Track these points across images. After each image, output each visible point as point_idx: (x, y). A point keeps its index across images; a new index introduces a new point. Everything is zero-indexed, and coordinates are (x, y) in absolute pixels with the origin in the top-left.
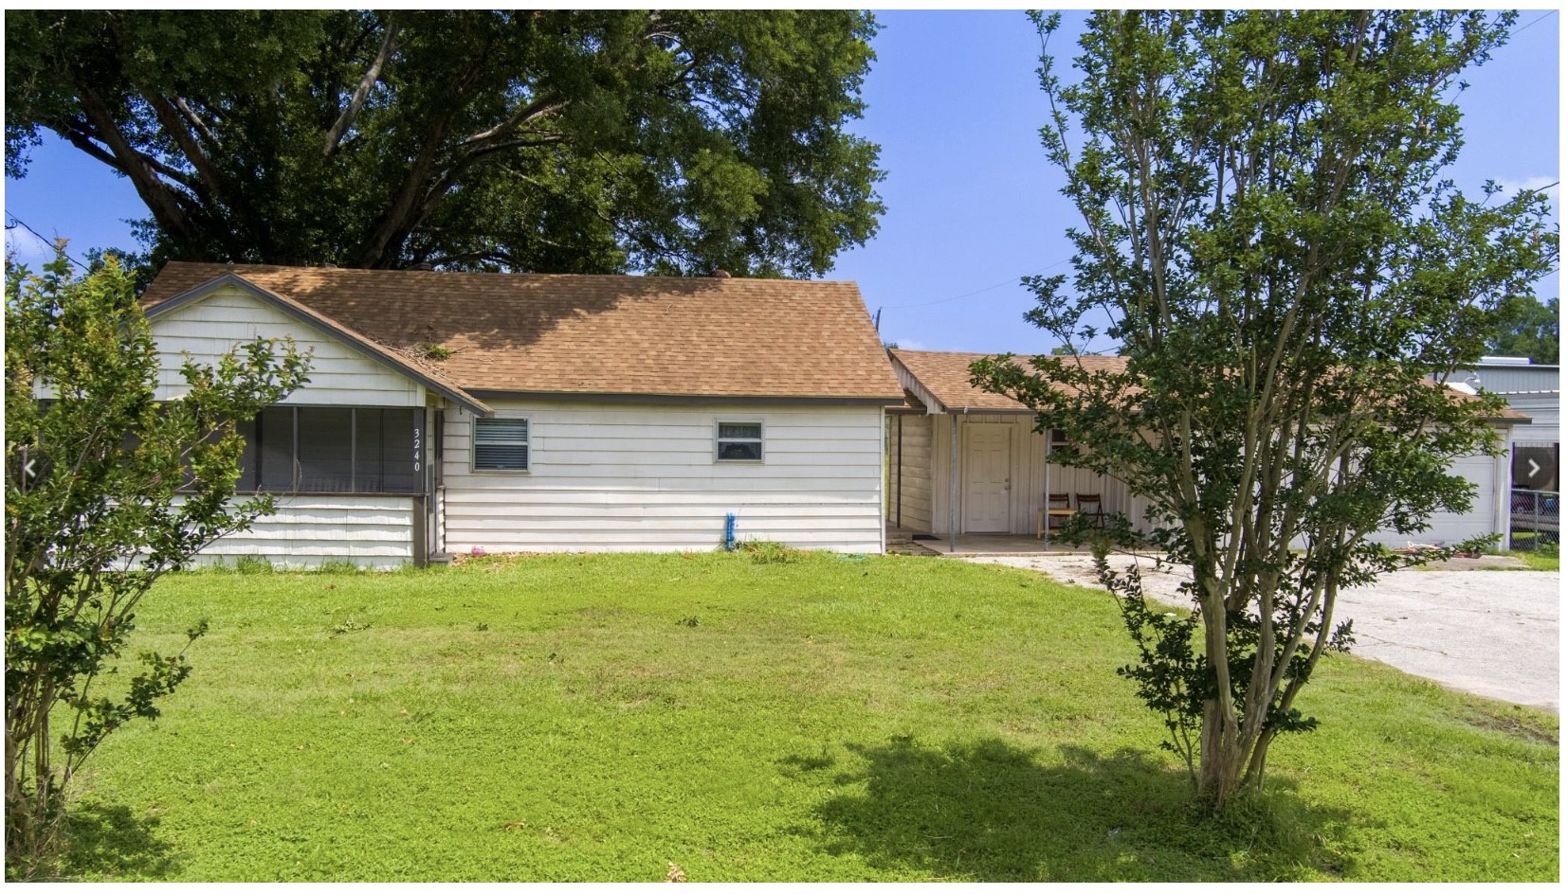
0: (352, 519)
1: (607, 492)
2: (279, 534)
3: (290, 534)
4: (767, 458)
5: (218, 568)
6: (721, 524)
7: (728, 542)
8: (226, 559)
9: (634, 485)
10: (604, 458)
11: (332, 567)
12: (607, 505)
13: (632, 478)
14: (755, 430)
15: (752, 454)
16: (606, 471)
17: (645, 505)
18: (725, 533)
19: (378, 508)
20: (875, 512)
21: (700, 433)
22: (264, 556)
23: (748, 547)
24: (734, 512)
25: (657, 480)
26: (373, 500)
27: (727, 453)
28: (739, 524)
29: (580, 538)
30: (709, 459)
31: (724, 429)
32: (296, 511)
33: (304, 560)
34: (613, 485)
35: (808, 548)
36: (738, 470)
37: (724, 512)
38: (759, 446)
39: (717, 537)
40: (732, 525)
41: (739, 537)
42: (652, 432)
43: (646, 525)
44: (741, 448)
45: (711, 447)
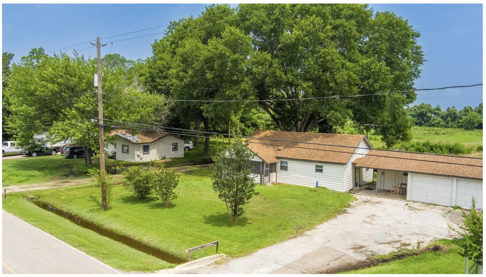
0: (254, 177)
1: (299, 175)
4: (323, 172)
6: (316, 183)
7: (317, 186)
12: (299, 177)
14: (322, 167)
15: (321, 171)
16: (299, 172)
17: (304, 178)
20: (342, 184)
21: (313, 167)
23: (320, 187)
24: (318, 181)
26: (256, 174)
27: (317, 170)
28: (318, 183)
29: (295, 182)
30: (314, 171)
31: (317, 166)
35: (330, 189)
36: (319, 174)
37: (317, 181)
39: (315, 185)
42: (306, 166)
43: (305, 181)
44: (319, 170)
45: (315, 169)
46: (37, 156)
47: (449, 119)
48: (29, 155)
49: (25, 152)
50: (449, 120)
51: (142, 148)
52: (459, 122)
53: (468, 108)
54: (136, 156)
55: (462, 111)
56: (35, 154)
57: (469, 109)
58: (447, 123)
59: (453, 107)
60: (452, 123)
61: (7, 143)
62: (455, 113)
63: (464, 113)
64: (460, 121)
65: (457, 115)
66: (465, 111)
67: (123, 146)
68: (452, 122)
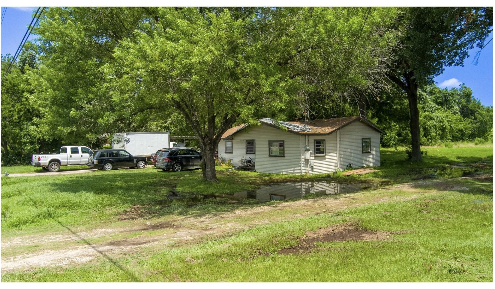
46: (113, 169)
48: (100, 166)
49: (93, 163)
51: (312, 146)
54: (303, 162)
56: (109, 166)
61: (66, 149)
67: (271, 143)
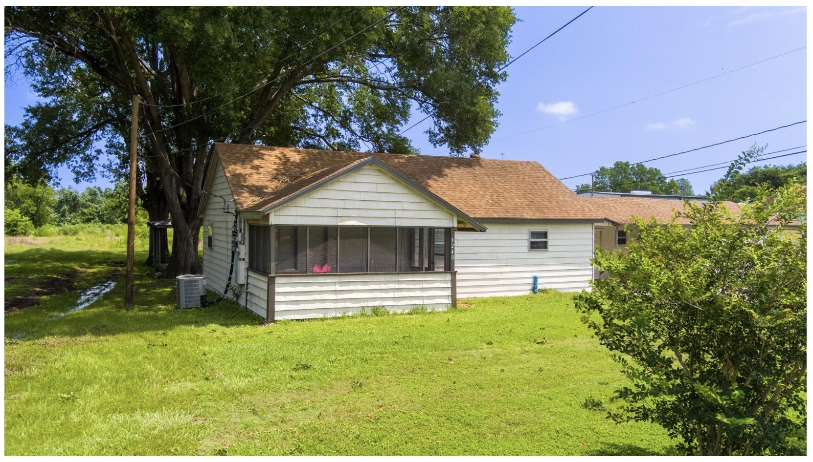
0: (425, 286)
1: (485, 267)
2: (391, 295)
3: (397, 294)
4: (550, 248)
5: (362, 314)
6: (531, 281)
7: (534, 289)
8: (366, 309)
9: (496, 263)
10: (484, 250)
11: (416, 311)
12: (485, 273)
13: (496, 260)
14: (545, 235)
15: (544, 246)
16: (484, 256)
17: (501, 273)
18: (533, 285)
19: (415, 279)
20: (590, 273)
21: (521, 236)
22: (383, 306)
23: (544, 291)
24: (536, 274)
25: (505, 261)
26: (412, 275)
27: (534, 246)
28: (539, 281)
29: (473, 290)
30: (526, 249)
31: (533, 234)
32: (399, 282)
33: (404, 307)
34: (487, 263)
35: (566, 291)
36: (538, 254)
37: (532, 275)
38: (546, 243)
39: (530, 287)
40: (537, 281)
41: (539, 287)
42: (504, 236)
43: (501, 282)
44: (539, 243)
45: (526, 243)
47: (66, 207)
50: (65, 210)
52: (83, 214)
53: (95, 189)
55: (85, 194)
57: (97, 190)
58: (63, 216)
59: (69, 188)
60: (72, 215)
62: (76, 196)
63: (90, 198)
64: (86, 211)
65: (79, 201)
66: (91, 194)
68: (70, 213)
